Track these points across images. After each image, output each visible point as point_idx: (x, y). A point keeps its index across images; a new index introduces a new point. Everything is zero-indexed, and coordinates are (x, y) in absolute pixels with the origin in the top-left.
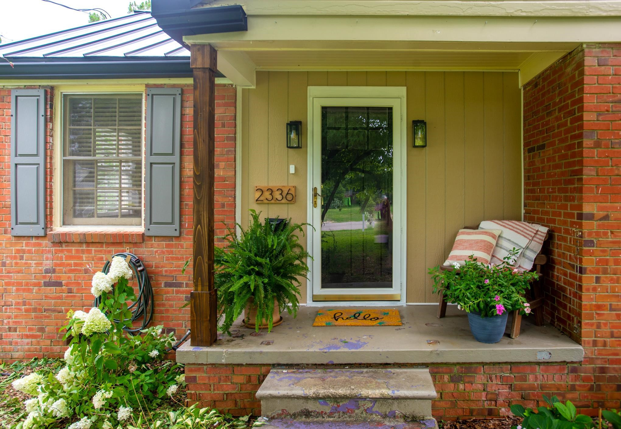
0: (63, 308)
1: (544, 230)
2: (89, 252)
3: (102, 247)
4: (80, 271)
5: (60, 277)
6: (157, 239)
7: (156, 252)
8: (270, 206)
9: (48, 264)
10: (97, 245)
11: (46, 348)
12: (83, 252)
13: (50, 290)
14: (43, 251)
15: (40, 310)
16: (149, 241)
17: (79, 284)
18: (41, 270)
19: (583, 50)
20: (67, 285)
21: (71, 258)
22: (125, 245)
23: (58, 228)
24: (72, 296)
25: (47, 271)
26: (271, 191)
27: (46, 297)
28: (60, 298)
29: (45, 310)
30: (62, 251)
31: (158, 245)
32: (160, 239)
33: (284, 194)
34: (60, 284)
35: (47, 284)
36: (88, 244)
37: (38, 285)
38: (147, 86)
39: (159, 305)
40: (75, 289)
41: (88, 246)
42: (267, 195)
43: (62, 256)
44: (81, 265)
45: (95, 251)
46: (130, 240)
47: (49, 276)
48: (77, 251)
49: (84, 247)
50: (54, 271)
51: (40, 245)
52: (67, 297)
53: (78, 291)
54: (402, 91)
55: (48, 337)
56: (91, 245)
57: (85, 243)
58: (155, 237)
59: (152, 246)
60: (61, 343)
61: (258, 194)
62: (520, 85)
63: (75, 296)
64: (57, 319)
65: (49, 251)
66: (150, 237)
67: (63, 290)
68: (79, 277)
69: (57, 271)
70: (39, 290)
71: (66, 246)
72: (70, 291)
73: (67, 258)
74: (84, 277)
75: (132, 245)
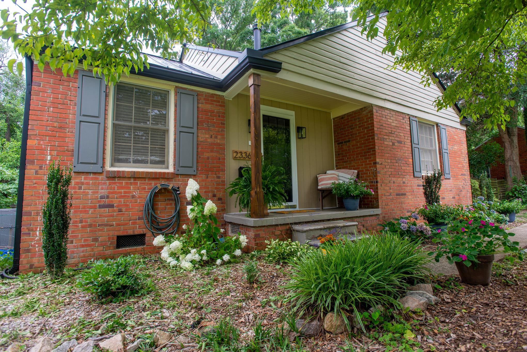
0: (114, 223)
1: (356, 171)
2: (136, 184)
3: (145, 180)
4: (129, 196)
5: (112, 201)
6: (182, 176)
7: (181, 184)
8: (240, 161)
9: (103, 192)
10: (142, 179)
11: (99, 253)
12: (131, 184)
13: (104, 210)
14: (99, 184)
15: (95, 226)
16: (176, 177)
17: (128, 205)
18: (97, 197)
19: (372, 107)
20: (117, 206)
21: (122, 188)
22: (161, 179)
23: (108, 168)
24: (121, 214)
25: (102, 197)
26: (241, 153)
27: (100, 215)
28: (112, 216)
29: (99, 225)
30: (115, 183)
31: (183, 180)
32: (184, 176)
33: (247, 155)
34: (112, 206)
35: (100, 207)
36: (135, 178)
37: (94, 207)
38: (176, 87)
39: (183, 216)
40: (124, 209)
41: (135, 180)
42: (239, 155)
43: (115, 187)
44: (129, 192)
45: (140, 183)
46: (166, 176)
47: (103, 201)
48: (127, 183)
49: (132, 181)
50: (108, 197)
51: (97, 179)
52: (118, 214)
53: (127, 210)
54: (293, 113)
55: (101, 245)
56: (137, 179)
57: (133, 178)
58: (181, 175)
59: (179, 181)
60: (111, 248)
61: (235, 155)
62: (332, 118)
63: (124, 214)
64: (109, 231)
65: (105, 184)
66: (178, 175)
67: (114, 210)
68: (128, 201)
69: (110, 197)
70: (95, 211)
71: (118, 180)
72: (120, 211)
73: (119, 188)
74: (131, 201)
75: (166, 180)
